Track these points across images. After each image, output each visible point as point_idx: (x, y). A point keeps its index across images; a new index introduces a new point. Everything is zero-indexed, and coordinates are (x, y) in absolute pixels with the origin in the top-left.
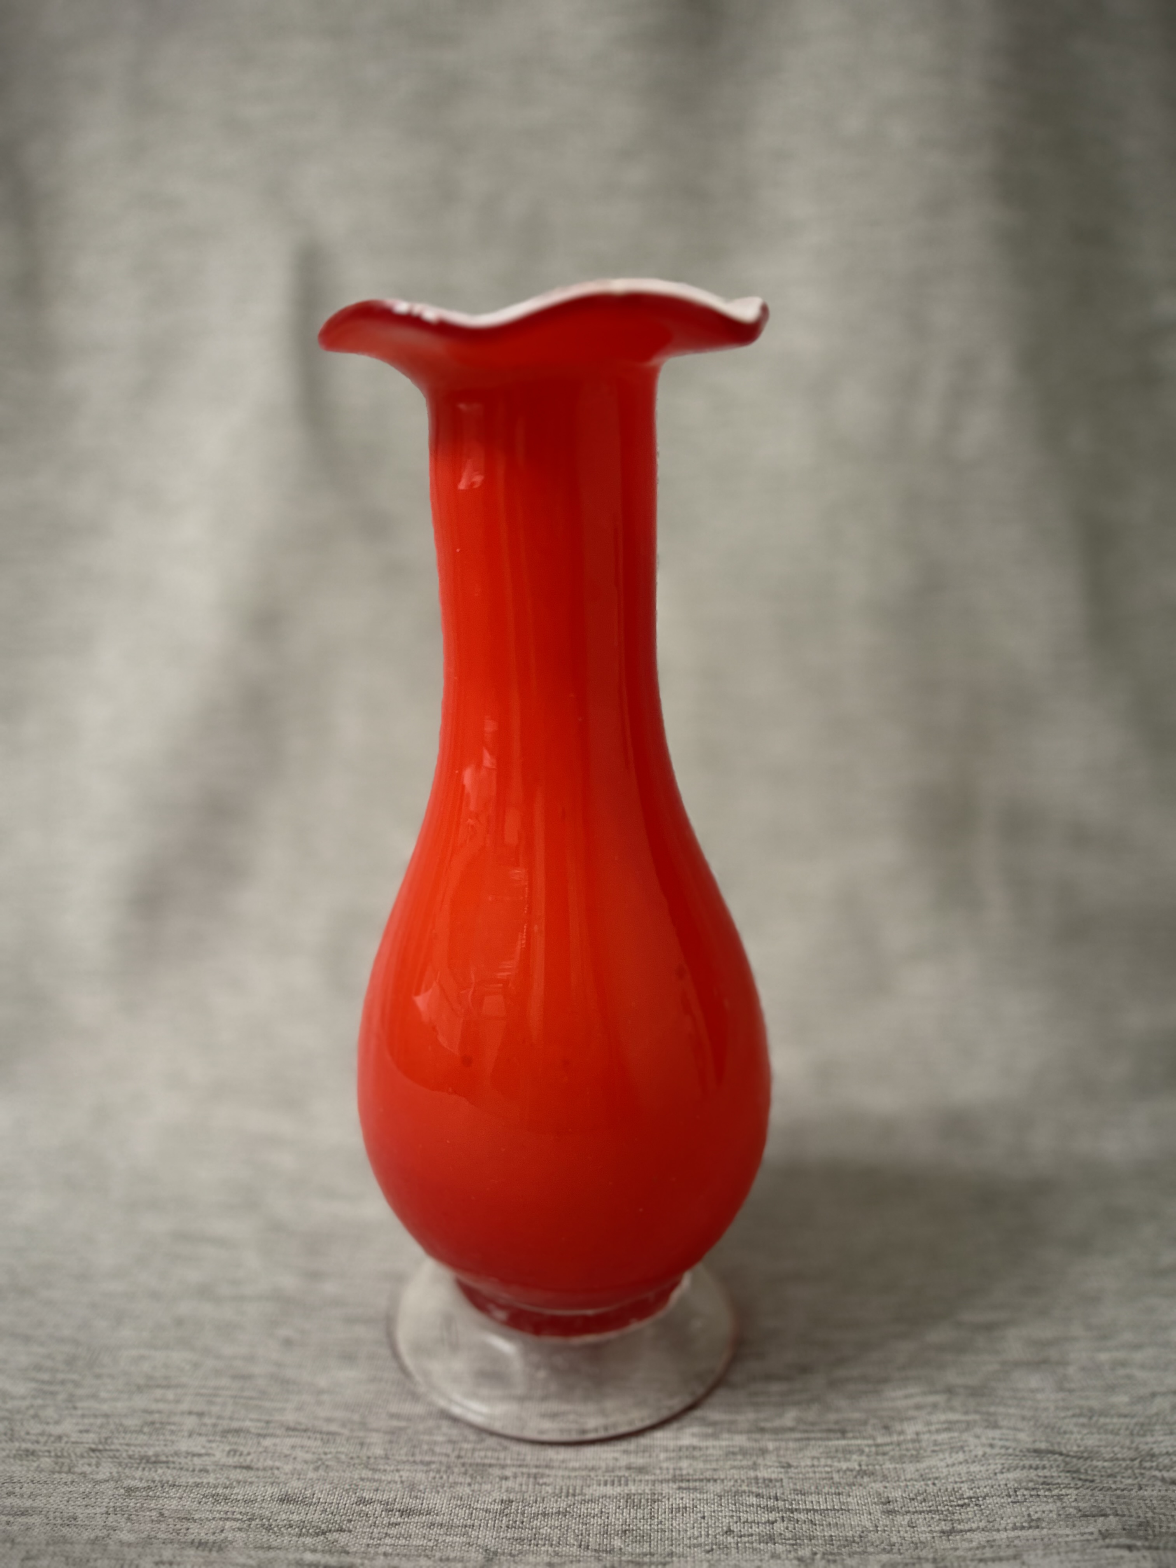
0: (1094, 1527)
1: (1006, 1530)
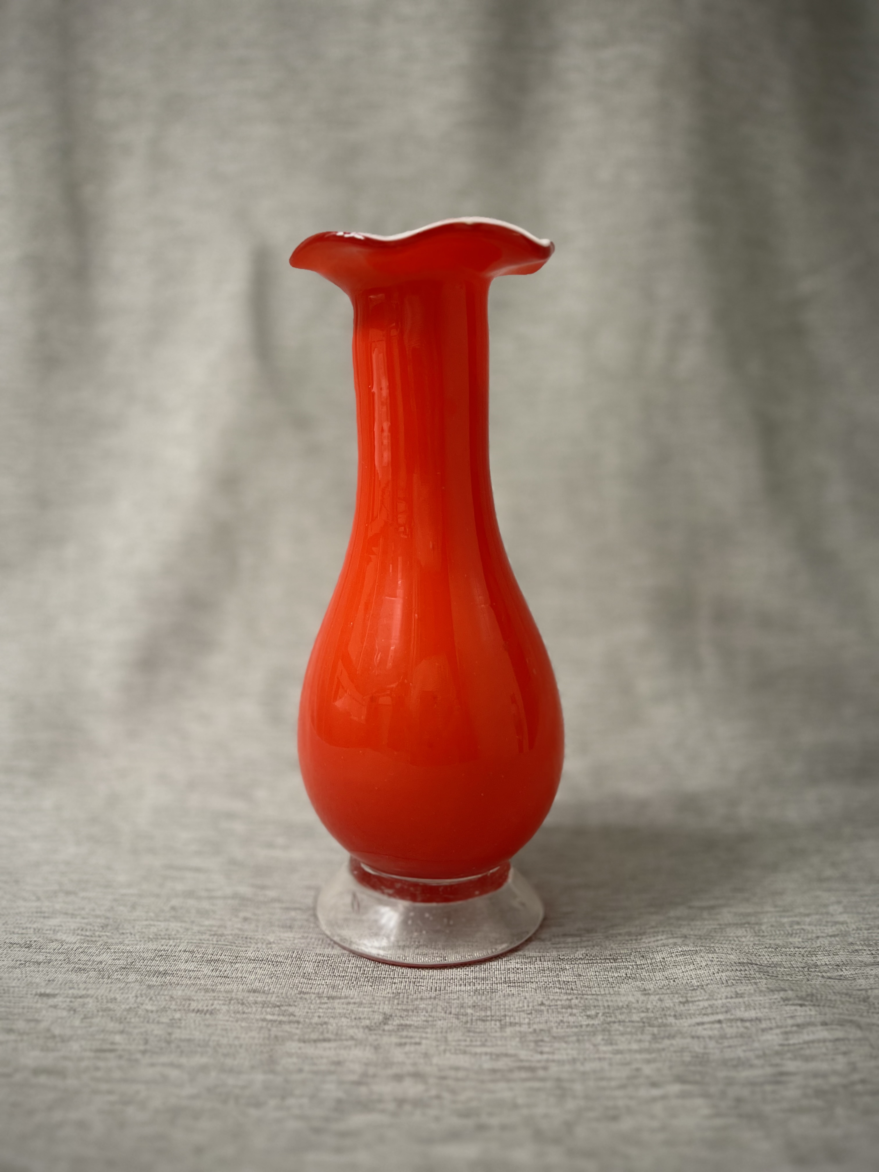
0: (777, 996)
1: (721, 999)
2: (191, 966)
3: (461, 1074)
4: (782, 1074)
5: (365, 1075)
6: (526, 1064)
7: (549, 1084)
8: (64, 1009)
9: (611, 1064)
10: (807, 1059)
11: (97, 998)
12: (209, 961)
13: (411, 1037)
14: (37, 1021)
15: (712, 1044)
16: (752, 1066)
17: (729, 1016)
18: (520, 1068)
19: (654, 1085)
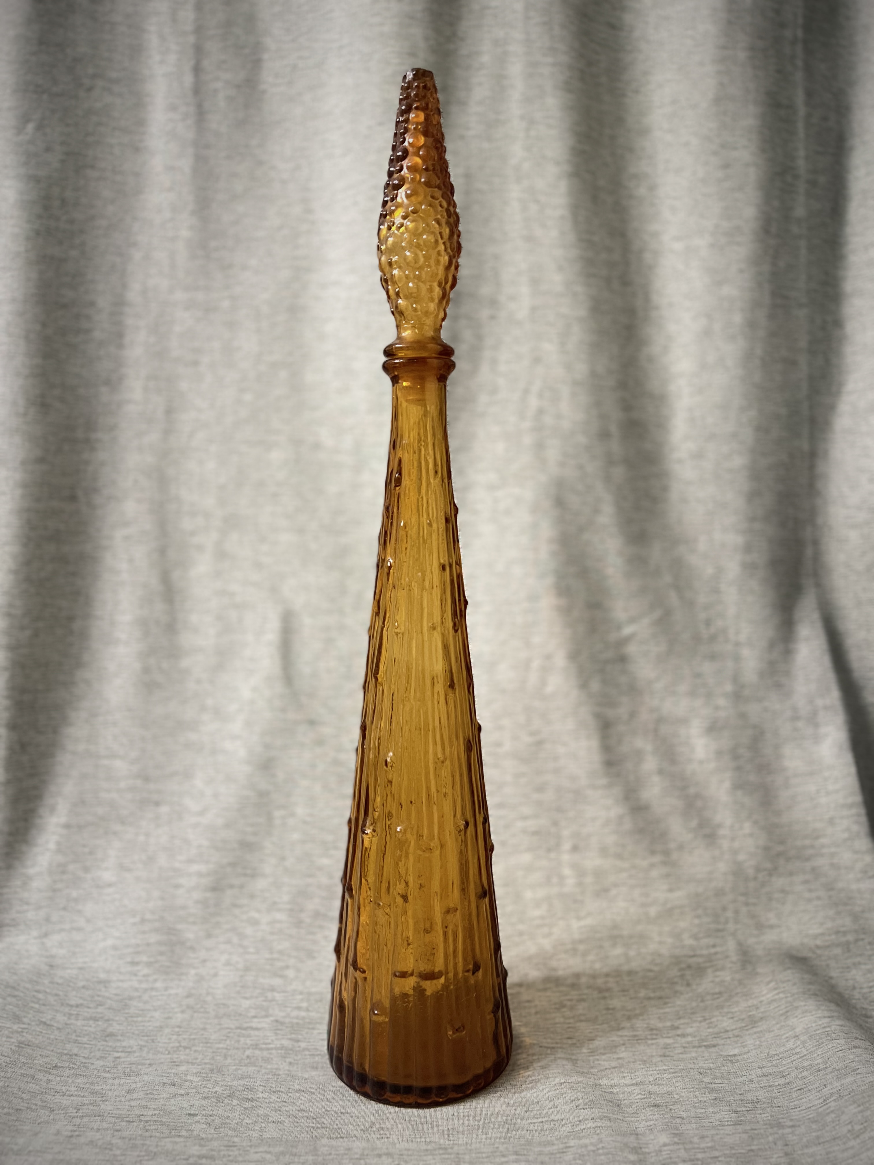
2: (266, 1095)
3: (410, 1153)
4: (567, 1147)
5: (362, 1155)
6: (443, 1146)
7: (452, 1156)
8: (203, 1123)
9: (484, 1145)
10: (580, 1138)
11: (219, 1116)
12: (274, 1092)
13: (385, 1134)
14: (193, 1131)
15: (536, 1134)
16: (553, 1144)
17: (546, 1119)
18: (439, 1149)
19: (504, 1156)
